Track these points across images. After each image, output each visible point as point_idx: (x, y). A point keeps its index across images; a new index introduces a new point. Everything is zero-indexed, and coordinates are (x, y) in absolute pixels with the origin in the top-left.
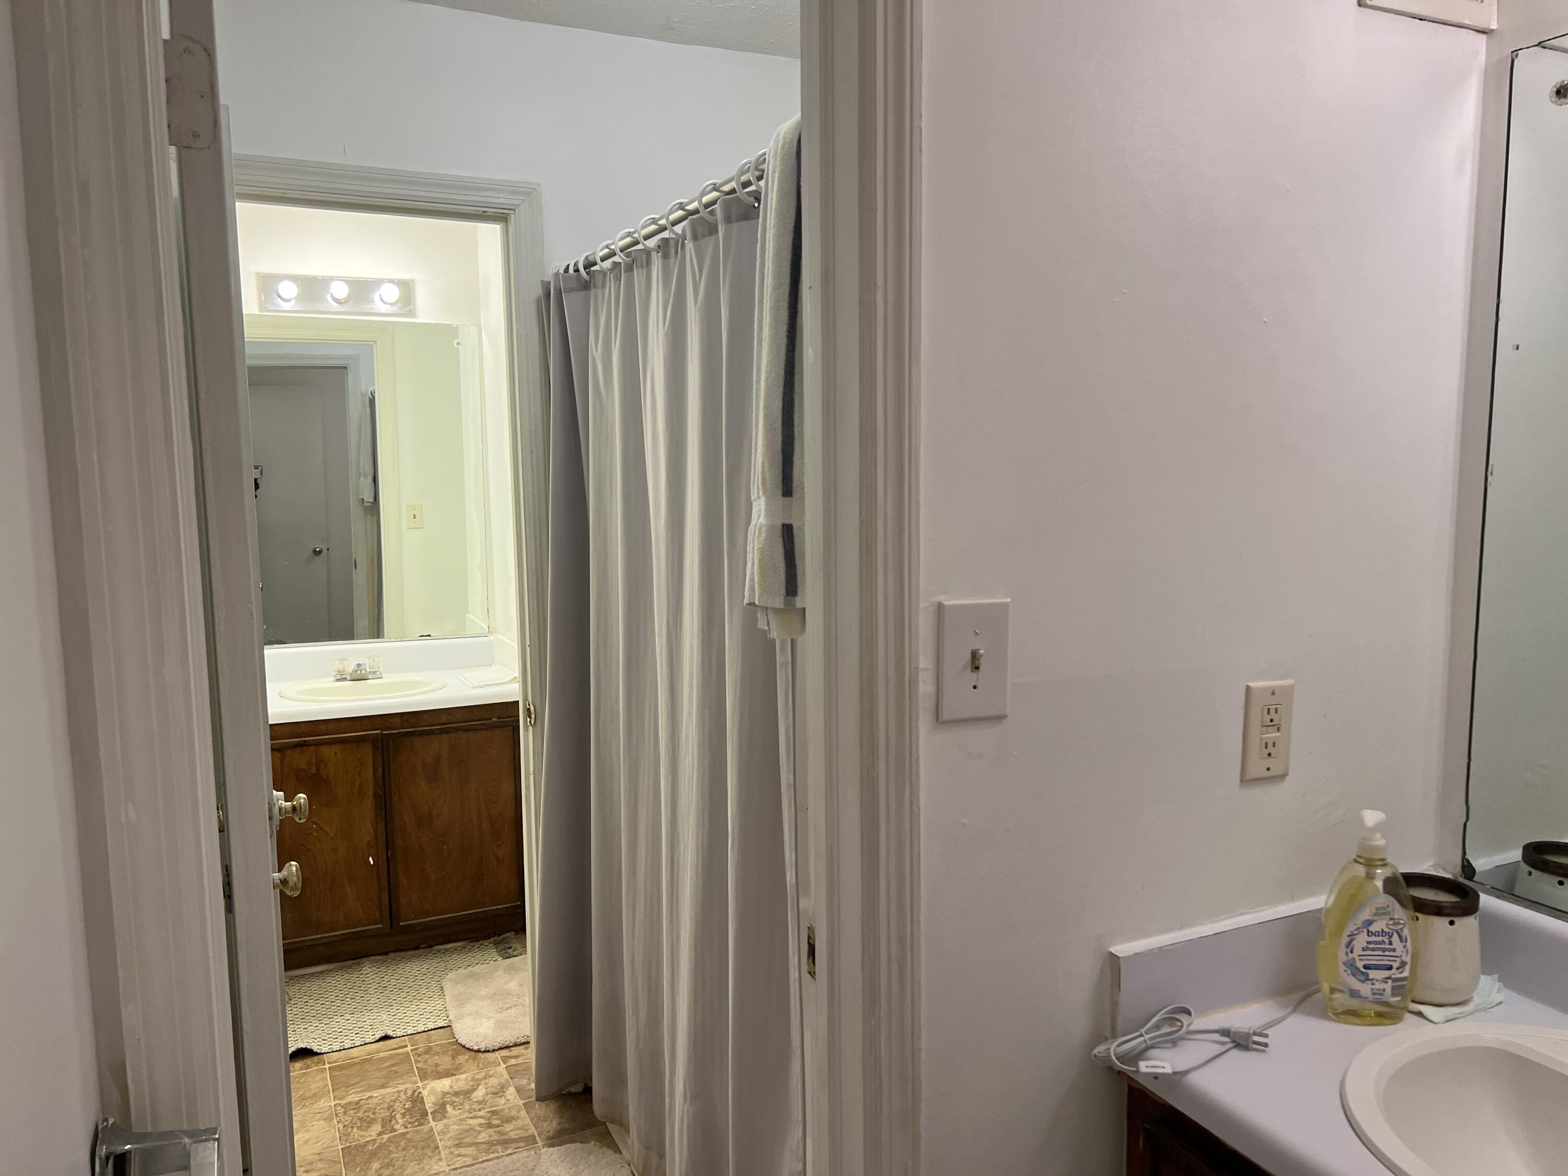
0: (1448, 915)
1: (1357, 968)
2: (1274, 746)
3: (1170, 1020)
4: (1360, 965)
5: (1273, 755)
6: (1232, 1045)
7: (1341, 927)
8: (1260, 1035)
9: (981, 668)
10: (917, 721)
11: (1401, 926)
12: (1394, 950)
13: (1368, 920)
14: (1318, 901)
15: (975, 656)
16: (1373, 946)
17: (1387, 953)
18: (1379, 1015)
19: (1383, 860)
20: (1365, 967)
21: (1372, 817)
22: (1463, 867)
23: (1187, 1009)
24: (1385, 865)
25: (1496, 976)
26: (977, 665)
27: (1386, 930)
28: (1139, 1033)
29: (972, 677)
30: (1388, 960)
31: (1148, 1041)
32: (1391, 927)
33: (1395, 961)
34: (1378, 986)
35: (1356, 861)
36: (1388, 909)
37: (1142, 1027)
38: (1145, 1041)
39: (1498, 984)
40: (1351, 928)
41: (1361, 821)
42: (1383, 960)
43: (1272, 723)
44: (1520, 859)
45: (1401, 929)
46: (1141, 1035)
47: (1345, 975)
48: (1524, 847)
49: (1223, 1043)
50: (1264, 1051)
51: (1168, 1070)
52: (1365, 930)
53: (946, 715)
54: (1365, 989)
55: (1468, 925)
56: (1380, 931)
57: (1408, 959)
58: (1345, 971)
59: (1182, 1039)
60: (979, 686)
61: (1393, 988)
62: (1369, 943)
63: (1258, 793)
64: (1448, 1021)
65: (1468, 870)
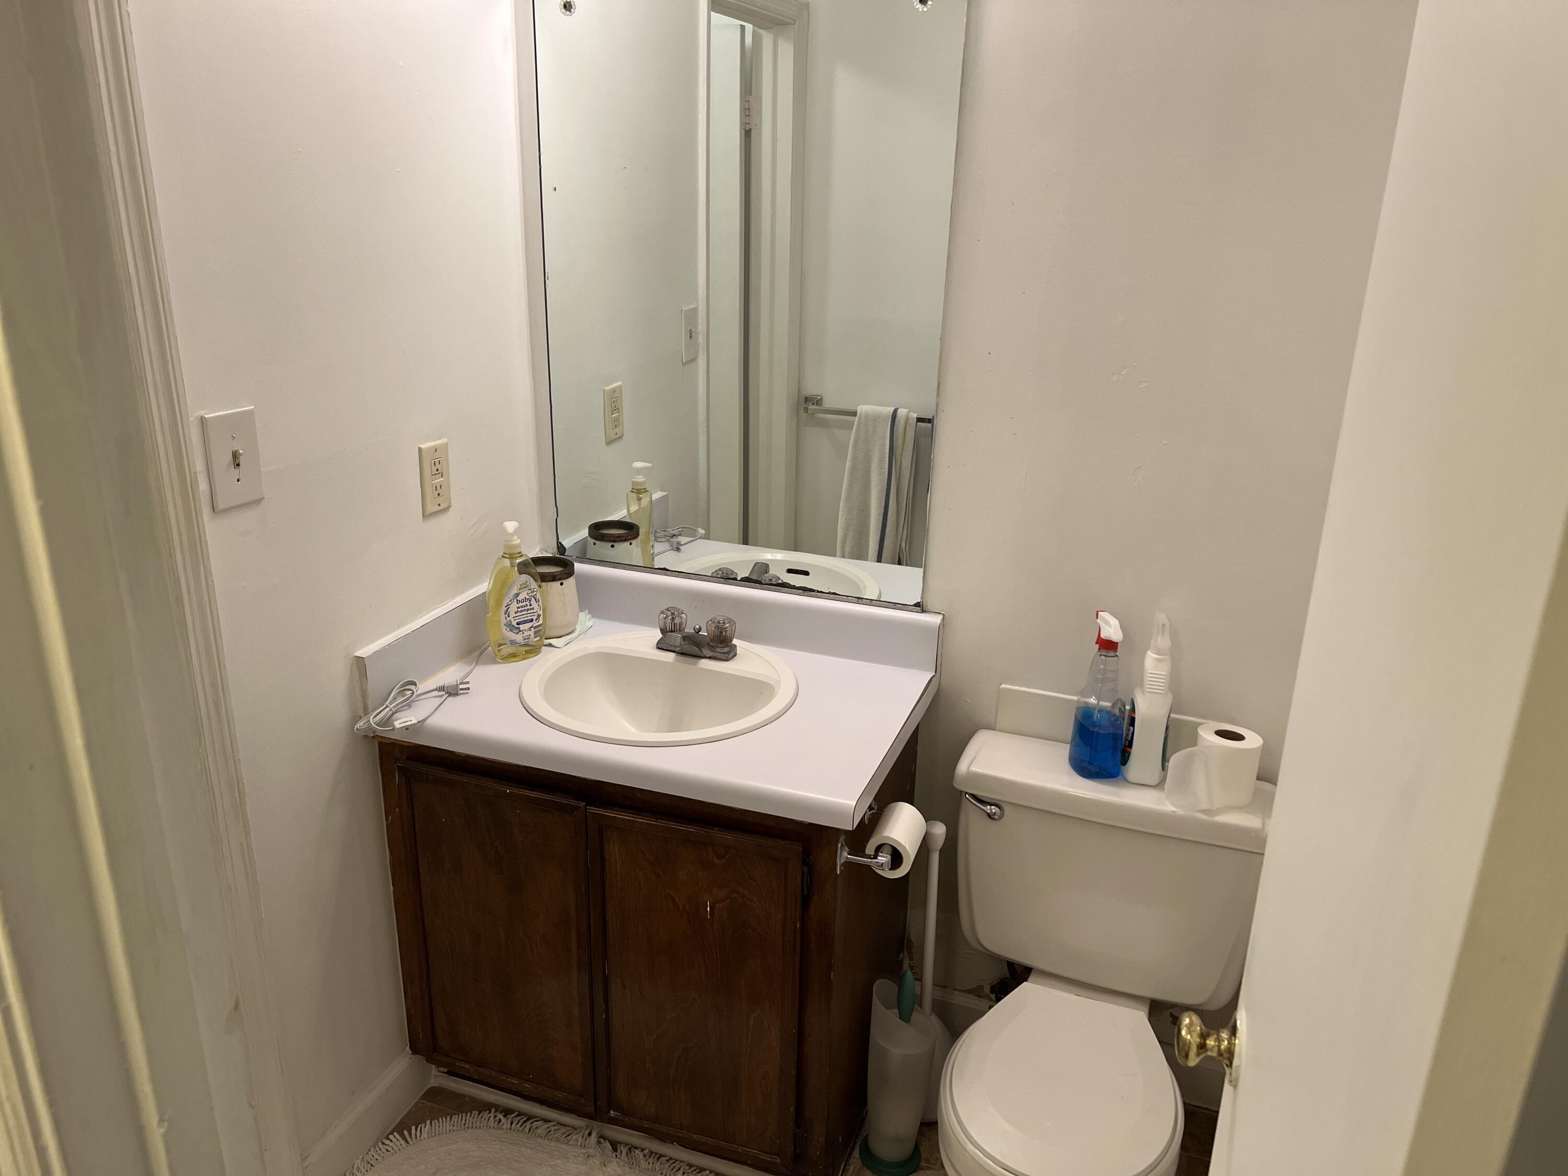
0: (560, 579)
1: (513, 626)
2: (441, 488)
3: (401, 693)
4: (514, 623)
5: (441, 495)
6: (447, 695)
7: (499, 602)
8: (464, 683)
9: (241, 465)
10: (202, 514)
11: (536, 593)
12: (533, 609)
13: (516, 593)
14: (483, 587)
15: (235, 456)
16: (521, 609)
17: (529, 612)
18: (527, 652)
19: (520, 553)
20: (518, 624)
21: (511, 526)
22: (558, 548)
23: (412, 681)
24: (522, 556)
25: (587, 611)
26: (237, 462)
27: (527, 597)
28: (385, 706)
29: (234, 473)
30: (530, 616)
31: (392, 709)
32: (530, 594)
33: (534, 615)
34: (526, 633)
35: (503, 557)
36: (527, 584)
37: (386, 701)
38: (391, 710)
39: (589, 616)
40: (506, 601)
41: (504, 531)
42: (528, 617)
43: (438, 472)
44: (588, 535)
45: (536, 595)
46: (387, 707)
47: (505, 632)
48: (589, 528)
49: (441, 696)
50: (467, 693)
51: (414, 721)
52: (515, 600)
53: (221, 505)
54: (519, 638)
55: (570, 582)
56: (524, 598)
57: (541, 613)
58: (506, 629)
59: (413, 701)
60: (241, 478)
61: (535, 633)
62: (518, 608)
63: (434, 522)
64: (566, 645)
65: (561, 548)
